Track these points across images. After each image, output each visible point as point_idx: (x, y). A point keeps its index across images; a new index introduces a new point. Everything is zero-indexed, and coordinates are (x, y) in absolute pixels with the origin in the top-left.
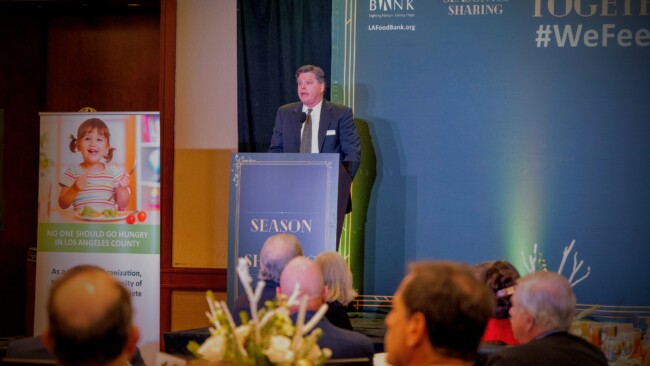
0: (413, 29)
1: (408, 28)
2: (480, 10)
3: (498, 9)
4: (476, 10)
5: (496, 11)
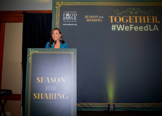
1: (75, 25)
2: (96, 20)
3: (101, 20)
4: (94, 20)
5: (100, 21)
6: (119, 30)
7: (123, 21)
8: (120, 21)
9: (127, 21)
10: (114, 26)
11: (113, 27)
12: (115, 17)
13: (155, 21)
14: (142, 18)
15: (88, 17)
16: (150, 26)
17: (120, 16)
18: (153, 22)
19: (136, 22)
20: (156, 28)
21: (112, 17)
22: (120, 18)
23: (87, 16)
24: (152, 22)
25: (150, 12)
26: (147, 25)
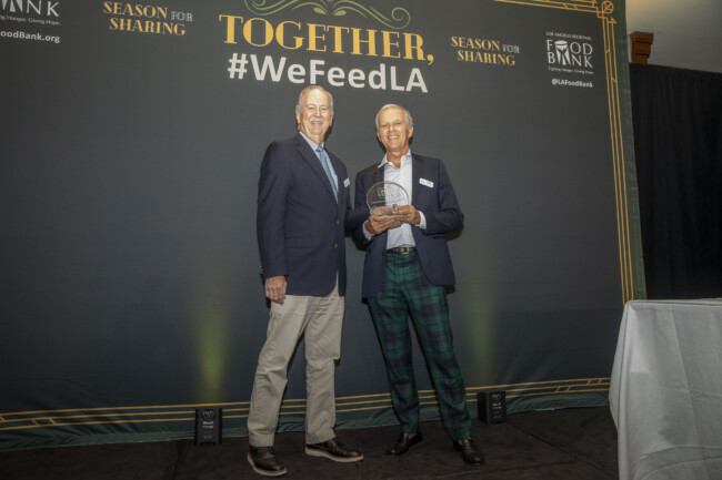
0: (57, 40)
1: (48, 38)
2: (155, 28)
3: (180, 29)
4: (149, 27)
5: (176, 30)
6: (260, 77)
7: (280, 40)
8: (269, 39)
9: (299, 42)
10: (239, 58)
11: (234, 65)
12: (245, 21)
13: (414, 52)
14: (364, 36)
15: (119, 11)
16: (393, 69)
17: (268, 18)
18: (409, 56)
19: (338, 49)
20: (416, 80)
21: (231, 20)
22: (269, 27)
23: (116, 5)
24: (404, 54)
25: (398, 14)
26: (383, 66)
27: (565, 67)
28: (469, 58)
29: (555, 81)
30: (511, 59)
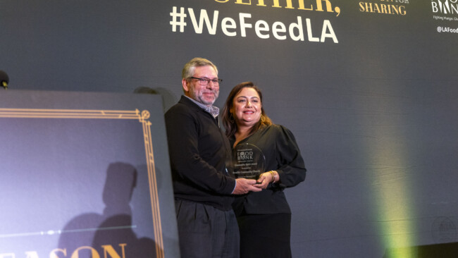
10: (178, 11)
13: (324, 5)
16: (308, 21)
18: (320, 8)
19: (261, 2)
20: (328, 31)
24: (315, 7)
26: (299, 18)
27: (447, 16)
28: (369, 9)
29: (439, 29)
30: (402, 10)
